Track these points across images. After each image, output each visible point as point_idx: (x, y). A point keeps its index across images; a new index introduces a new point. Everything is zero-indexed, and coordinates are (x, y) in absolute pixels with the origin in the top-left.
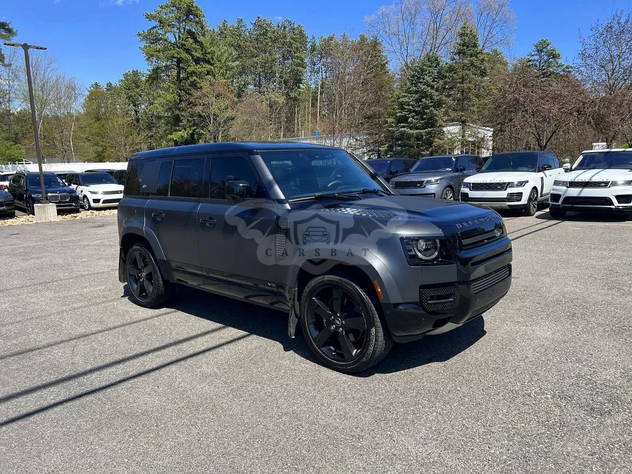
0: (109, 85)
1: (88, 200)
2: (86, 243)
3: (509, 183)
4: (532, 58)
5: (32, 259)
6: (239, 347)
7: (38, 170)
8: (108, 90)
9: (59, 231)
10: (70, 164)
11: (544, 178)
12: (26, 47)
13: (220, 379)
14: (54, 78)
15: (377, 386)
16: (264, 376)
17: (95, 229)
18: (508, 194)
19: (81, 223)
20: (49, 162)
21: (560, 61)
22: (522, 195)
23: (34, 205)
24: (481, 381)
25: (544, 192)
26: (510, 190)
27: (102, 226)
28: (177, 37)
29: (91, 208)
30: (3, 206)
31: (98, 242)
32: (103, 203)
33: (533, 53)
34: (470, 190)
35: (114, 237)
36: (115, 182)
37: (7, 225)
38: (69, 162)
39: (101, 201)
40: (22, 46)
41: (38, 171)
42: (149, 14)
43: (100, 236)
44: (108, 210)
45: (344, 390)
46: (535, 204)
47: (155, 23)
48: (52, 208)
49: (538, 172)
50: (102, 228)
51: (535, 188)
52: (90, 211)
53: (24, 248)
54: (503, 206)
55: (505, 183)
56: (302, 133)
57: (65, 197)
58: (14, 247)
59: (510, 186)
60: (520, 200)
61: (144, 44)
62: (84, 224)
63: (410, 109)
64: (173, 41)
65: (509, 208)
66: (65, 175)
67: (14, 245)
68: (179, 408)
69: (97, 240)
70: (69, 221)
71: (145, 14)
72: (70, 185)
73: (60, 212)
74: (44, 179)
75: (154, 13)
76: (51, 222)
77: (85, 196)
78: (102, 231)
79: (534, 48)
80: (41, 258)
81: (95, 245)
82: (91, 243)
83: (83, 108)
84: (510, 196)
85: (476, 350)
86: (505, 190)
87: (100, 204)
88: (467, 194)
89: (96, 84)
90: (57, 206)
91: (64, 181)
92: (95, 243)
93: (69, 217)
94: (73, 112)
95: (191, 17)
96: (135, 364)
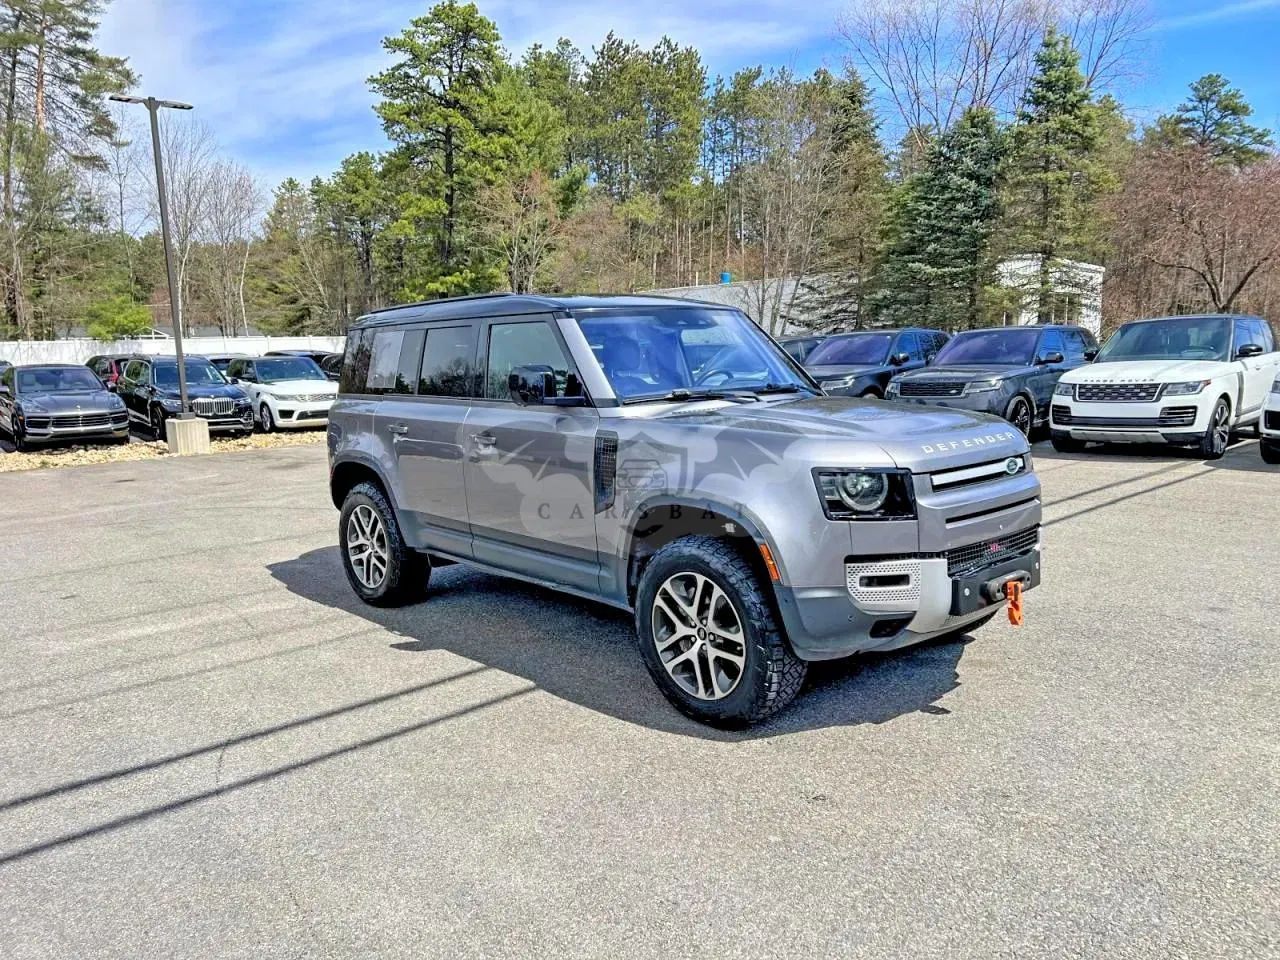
0: (317, 182)
1: (270, 413)
2: (263, 503)
3: (1166, 386)
4: (1188, 115)
5: (153, 534)
6: (589, 768)
7: (173, 352)
8: (314, 192)
9: (211, 475)
10: (239, 338)
11: (1245, 373)
12: (152, 104)
13: (549, 856)
14: (209, 169)
15: (939, 901)
16: (654, 853)
17: (281, 472)
18: (1164, 409)
19: (254, 459)
20: (199, 335)
21: (1248, 121)
22: (1195, 412)
23: (167, 420)
24: (1208, 900)
25: (1244, 406)
26: (1168, 401)
27: (296, 466)
28: (446, 83)
29: (275, 429)
30: (106, 423)
31: (285, 500)
32: (298, 419)
33: (1190, 105)
34: (1075, 400)
35: (319, 491)
36: (324, 376)
37: (112, 460)
38: (235, 335)
39: (295, 415)
40: (144, 101)
41: (175, 353)
42: (392, 39)
43: (289, 488)
44: (309, 433)
45: (854, 907)
46: (1225, 432)
47: (402, 57)
48: (199, 429)
49: (1232, 361)
50: (295, 471)
51: (1225, 397)
52: (274, 434)
53: (142, 510)
54: (1151, 437)
55: (1156, 386)
56: (694, 277)
57: (226, 406)
58: (122, 508)
59: (1168, 392)
60: (1191, 424)
61: (380, 99)
62: (261, 460)
63: (933, 226)
64: (439, 90)
65: (1164, 440)
66: (227, 361)
67: (121, 503)
68: (455, 932)
69: (284, 496)
70: (231, 455)
71: (384, 41)
72: (234, 382)
73: (214, 435)
74: (187, 369)
75: (401, 37)
76: (196, 456)
77: (264, 404)
78: (295, 476)
79: (1191, 94)
80: (172, 533)
81: (280, 507)
82: (269, 503)
83: (264, 228)
84: (1169, 414)
85: (1173, 807)
86: (1158, 400)
87: (294, 422)
88: (1065, 410)
89: (291, 182)
90: (210, 424)
91: (224, 373)
92: (280, 502)
93: (231, 445)
94: (245, 236)
95: (475, 41)
96: (355, 803)
